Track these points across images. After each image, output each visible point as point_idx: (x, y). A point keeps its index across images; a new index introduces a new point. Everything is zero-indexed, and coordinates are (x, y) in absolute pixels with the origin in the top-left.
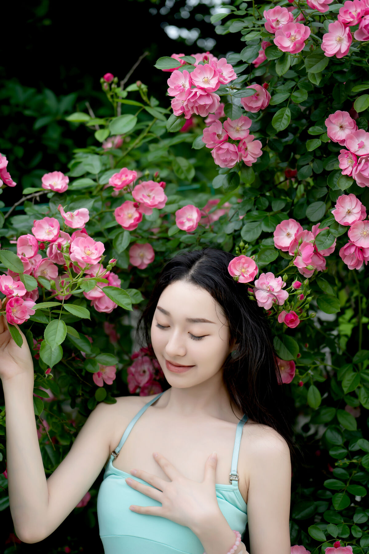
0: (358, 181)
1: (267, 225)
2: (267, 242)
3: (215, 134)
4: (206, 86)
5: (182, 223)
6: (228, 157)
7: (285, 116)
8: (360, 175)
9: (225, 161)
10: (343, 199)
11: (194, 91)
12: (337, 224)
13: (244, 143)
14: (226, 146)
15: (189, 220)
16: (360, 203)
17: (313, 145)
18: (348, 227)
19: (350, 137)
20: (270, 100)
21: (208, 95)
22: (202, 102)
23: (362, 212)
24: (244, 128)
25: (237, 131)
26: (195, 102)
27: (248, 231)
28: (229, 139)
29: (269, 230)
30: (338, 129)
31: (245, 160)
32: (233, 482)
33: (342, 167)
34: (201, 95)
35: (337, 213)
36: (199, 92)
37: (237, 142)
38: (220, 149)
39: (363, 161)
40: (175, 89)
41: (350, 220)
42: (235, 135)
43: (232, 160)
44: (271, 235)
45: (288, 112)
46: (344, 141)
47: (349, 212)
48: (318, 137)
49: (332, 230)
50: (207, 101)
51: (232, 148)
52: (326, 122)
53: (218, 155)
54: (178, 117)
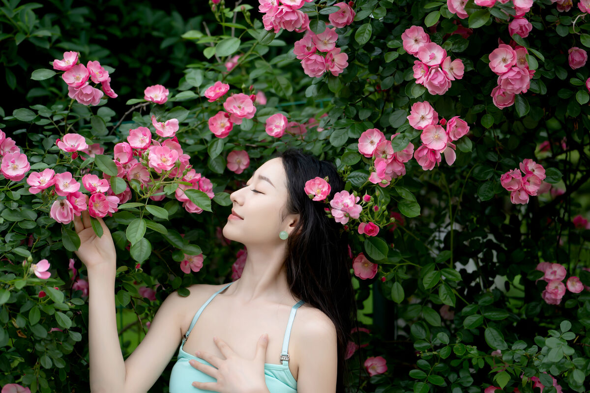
0: (429, 89)
1: (353, 132)
2: (352, 146)
3: (305, 46)
4: (291, 4)
5: (271, 130)
6: (316, 67)
7: (367, 31)
8: (431, 84)
9: (313, 71)
10: (418, 106)
11: (281, 7)
12: (412, 128)
13: (331, 55)
14: (313, 57)
15: (277, 127)
16: (432, 109)
17: (391, 57)
18: (420, 131)
19: (423, 50)
20: (354, 16)
21: (293, 12)
22: (287, 18)
23: (434, 118)
24: (331, 41)
25: (325, 44)
26: (282, 18)
27: (336, 138)
28: (316, 51)
29: (355, 136)
30: (413, 42)
31: (332, 70)
32: (283, 362)
33: (416, 77)
34: (287, 12)
35: (412, 118)
36: (285, 9)
37: (324, 54)
38: (308, 60)
39: (433, 71)
40: (265, 6)
41: (423, 124)
42: (322, 48)
43: (320, 70)
44: (356, 141)
45: (369, 27)
46: (417, 53)
47: (423, 118)
48: (395, 50)
49: (407, 134)
50: (293, 17)
51: (320, 59)
52: (403, 36)
53: (307, 65)
54: (269, 31)
